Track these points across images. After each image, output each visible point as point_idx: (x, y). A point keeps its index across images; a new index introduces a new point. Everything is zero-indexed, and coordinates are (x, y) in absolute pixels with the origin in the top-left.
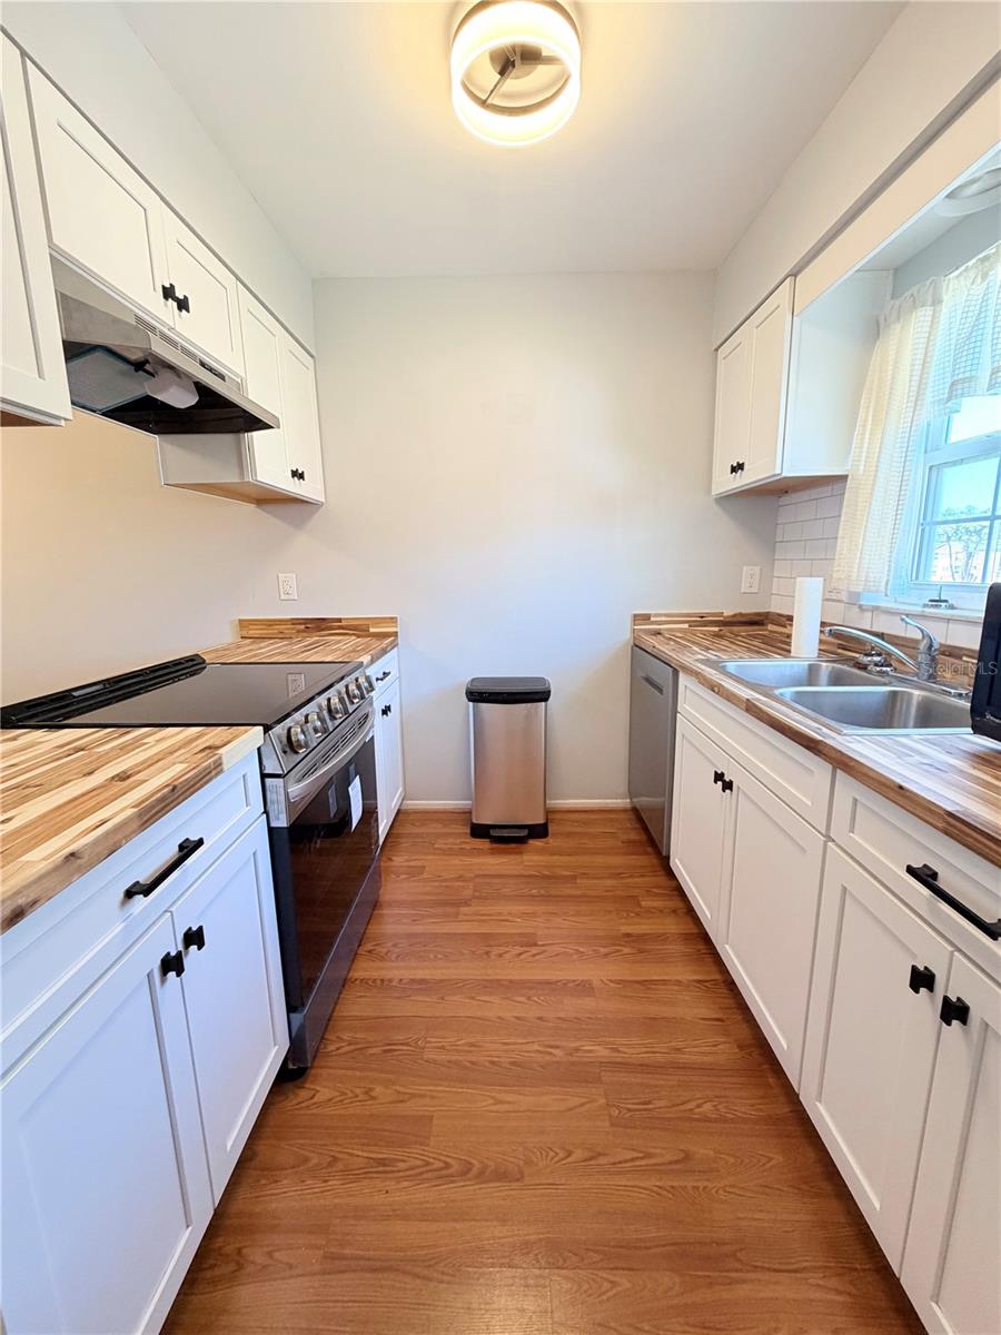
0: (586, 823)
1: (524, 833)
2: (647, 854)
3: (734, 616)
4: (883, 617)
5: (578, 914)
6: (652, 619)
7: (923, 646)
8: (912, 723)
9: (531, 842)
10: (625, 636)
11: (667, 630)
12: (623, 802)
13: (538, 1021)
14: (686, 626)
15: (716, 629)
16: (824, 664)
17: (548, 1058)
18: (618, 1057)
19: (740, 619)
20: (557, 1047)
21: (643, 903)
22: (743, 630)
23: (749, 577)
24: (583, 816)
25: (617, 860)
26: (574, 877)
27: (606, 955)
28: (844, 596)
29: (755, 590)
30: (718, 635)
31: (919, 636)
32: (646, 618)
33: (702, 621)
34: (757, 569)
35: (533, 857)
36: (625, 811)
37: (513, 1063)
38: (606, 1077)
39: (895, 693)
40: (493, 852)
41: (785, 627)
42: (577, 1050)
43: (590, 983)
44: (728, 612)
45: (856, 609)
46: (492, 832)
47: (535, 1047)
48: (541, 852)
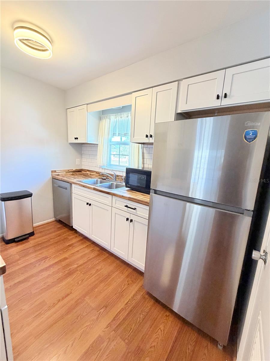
0: (44, 228)
1: (28, 236)
2: (64, 228)
3: (75, 170)
4: (106, 170)
5: (55, 247)
6: (57, 172)
7: (114, 175)
8: (115, 188)
9: (30, 238)
10: (51, 176)
11: (61, 174)
12: (53, 219)
14: (65, 173)
15: (72, 173)
16: (99, 179)
17: (65, 274)
18: (79, 265)
19: (76, 171)
20: (66, 271)
21: (69, 238)
22: (78, 173)
23: (78, 161)
24: (42, 226)
25: (58, 232)
26: (49, 240)
27: (66, 251)
28: (99, 166)
29: (79, 164)
30: (72, 175)
31: (114, 174)
32: (55, 171)
33: (69, 171)
34: (79, 160)
35: (32, 241)
36: (53, 221)
37: (57, 280)
38: (78, 269)
39: (112, 183)
41: (87, 172)
42: (70, 269)
43: (66, 257)
44: (74, 169)
45: (101, 169)
46: (16, 240)
47: (61, 274)
48: (35, 239)
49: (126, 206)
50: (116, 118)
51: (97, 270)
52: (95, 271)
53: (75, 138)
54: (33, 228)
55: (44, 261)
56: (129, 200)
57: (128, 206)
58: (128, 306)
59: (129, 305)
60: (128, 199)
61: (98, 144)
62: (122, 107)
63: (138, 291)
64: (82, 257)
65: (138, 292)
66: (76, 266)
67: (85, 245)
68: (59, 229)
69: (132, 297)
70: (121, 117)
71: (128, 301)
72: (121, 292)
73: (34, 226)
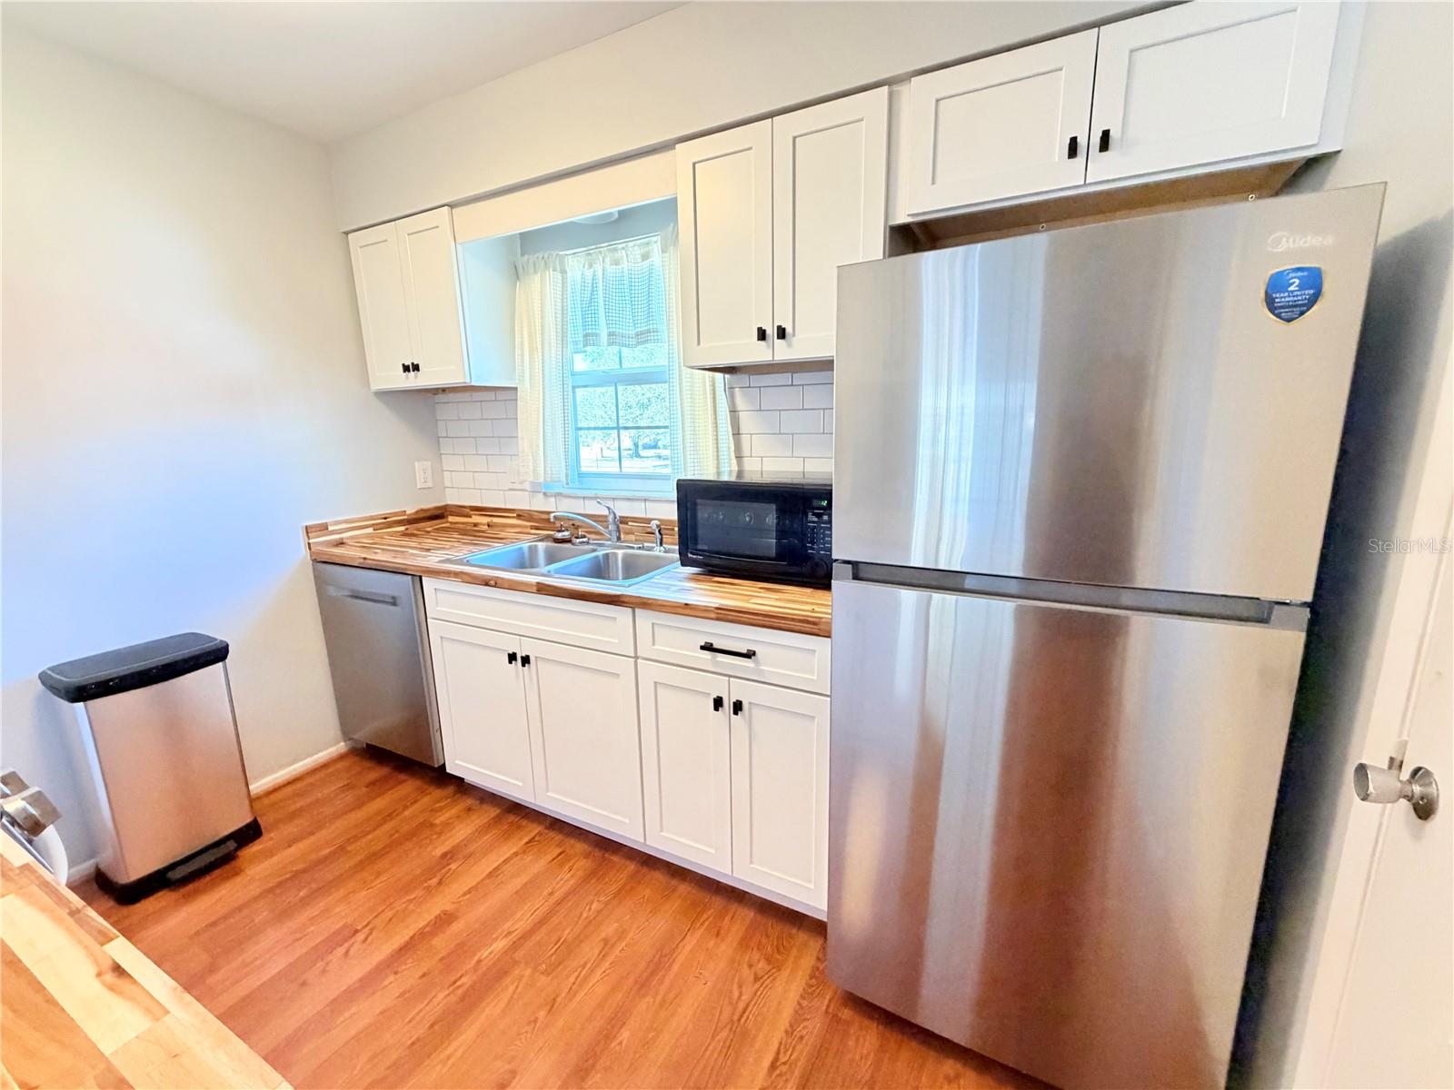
0: (300, 794)
1: (231, 844)
2: (401, 782)
3: (417, 512)
4: (566, 501)
5: (379, 874)
6: (330, 528)
7: (611, 518)
9: (239, 853)
10: (304, 553)
11: (352, 538)
12: (342, 747)
13: (424, 979)
14: (370, 530)
15: (402, 528)
17: (460, 992)
18: (513, 937)
19: (422, 515)
20: (460, 978)
21: (437, 821)
22: (428, 526)
23: (422, 471)
24: (289, 789)
25: (379, 804)
26: (342, 848)
27: (440, 883)
28: (527, 486)
29: (430, 485)
30: (404, 534)
31: (606, 512)
32: (324, 528)
33: (386, 522)
34: (428, 464)
35: (258, 866)
36: (342, 757)
38: (519, 955)
40: (188, 898)
41: (470, 517)
42: (479, 961)
43: (445, 913)
44: (411, 510)
45: (541, 495)
46: (171, 875)
47: (441, 996)
48: (269, 854)
49: (708, 647)
50: (591, 266)
51: (606, 941)
52: (597, 952)
53: (406, 369)
54: (252, 800)
55: (340, 951)
56: (718, 619)
57: (715, 646)
58: (780, 1075)
59: (784, 1068)
60: (713, 616)
61: (516, 389)
62: (620, 212)
63: (802, 997)
64: (521, 895)
65: (805, 1003)
66: (500, 945)
67: (521, 839)
68: (376, 787)
69: (786, 1032)
70: (616, 263)
71: (778, 1053)
72: (736, 1018)
73: (252, 793)
